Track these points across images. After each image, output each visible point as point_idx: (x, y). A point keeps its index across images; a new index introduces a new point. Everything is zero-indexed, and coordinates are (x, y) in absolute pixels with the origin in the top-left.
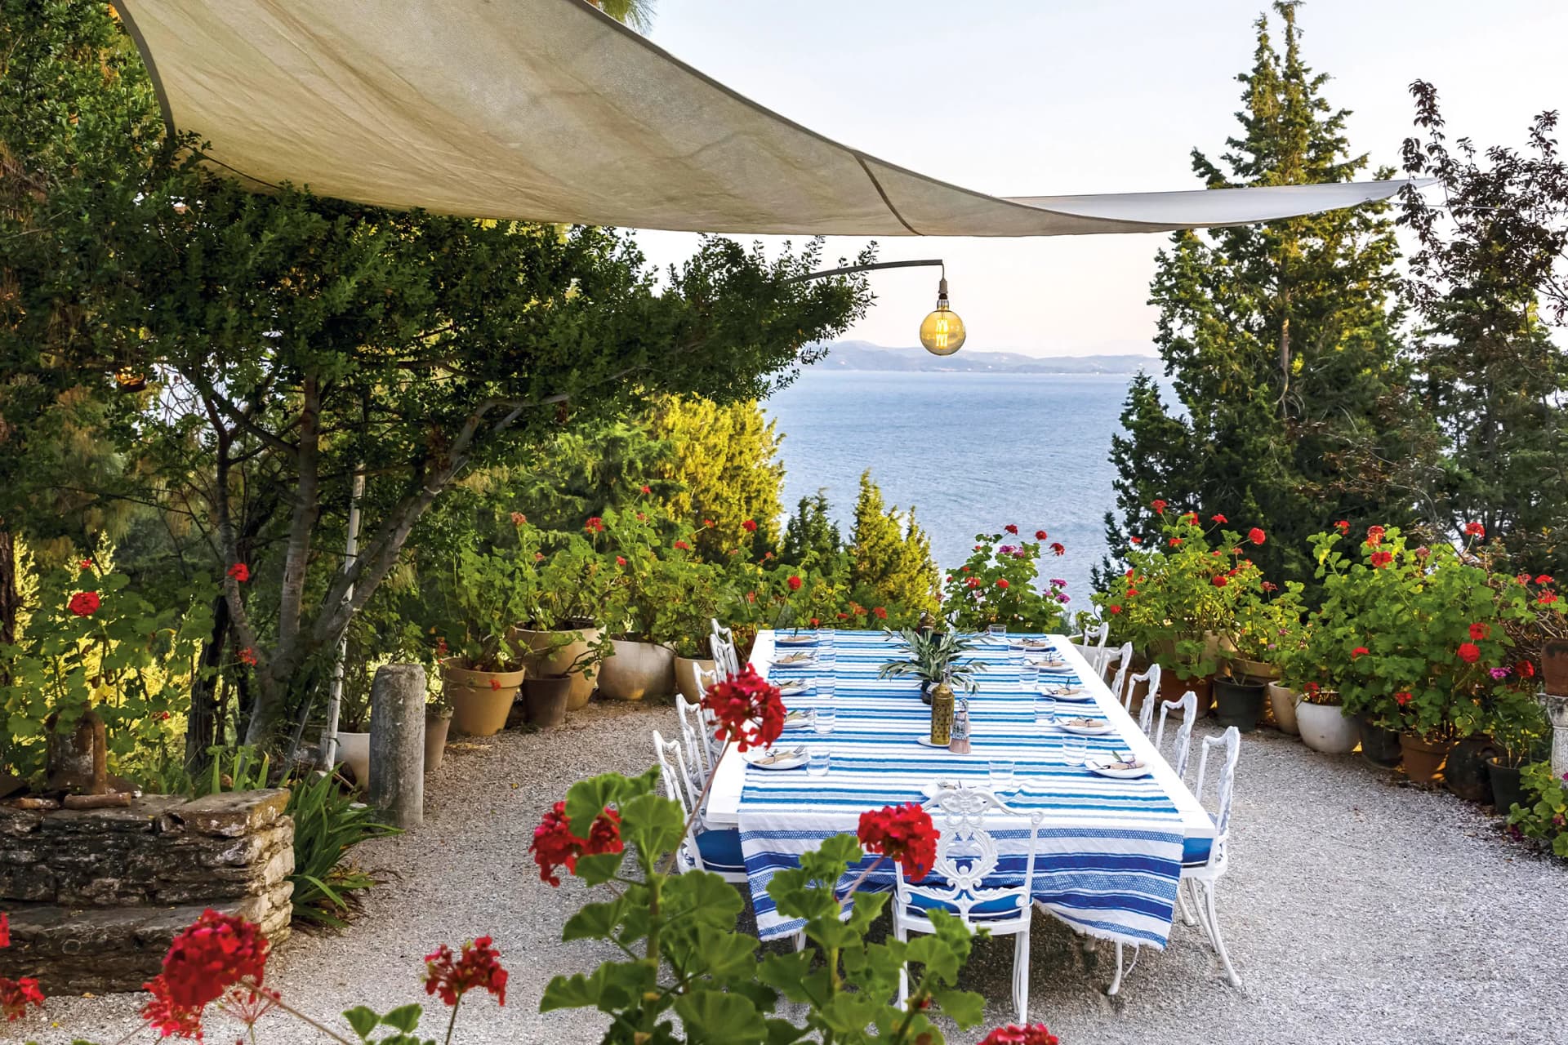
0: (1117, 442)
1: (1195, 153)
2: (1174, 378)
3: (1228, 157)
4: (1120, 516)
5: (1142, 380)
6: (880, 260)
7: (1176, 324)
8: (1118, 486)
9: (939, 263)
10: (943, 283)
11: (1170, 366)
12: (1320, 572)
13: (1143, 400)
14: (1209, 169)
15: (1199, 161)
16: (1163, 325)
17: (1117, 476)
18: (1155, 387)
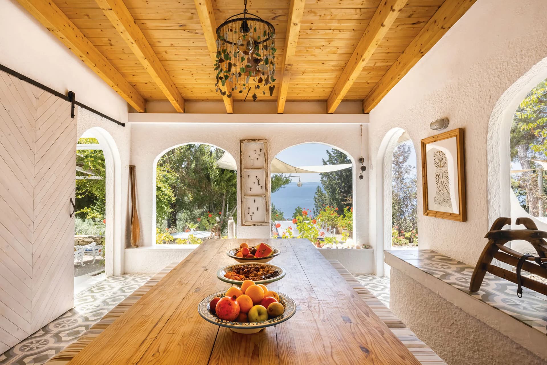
0: (315, 197)
1: (327, 150)
2: (323, 187)
3: (332, 151)
4: (315, 209)
5: (318, 187)
6: (292, 176)
7: (324, 178)
8: (315, 204)
9: (299, 176)
10: (300, 179)
11: (323, 185)
12: (345, 213)
13: (319, 190)
14: (329, 153)
15: (328, 152)
16: (322, 178)
17: (315, 202)
18: (321, 188)
